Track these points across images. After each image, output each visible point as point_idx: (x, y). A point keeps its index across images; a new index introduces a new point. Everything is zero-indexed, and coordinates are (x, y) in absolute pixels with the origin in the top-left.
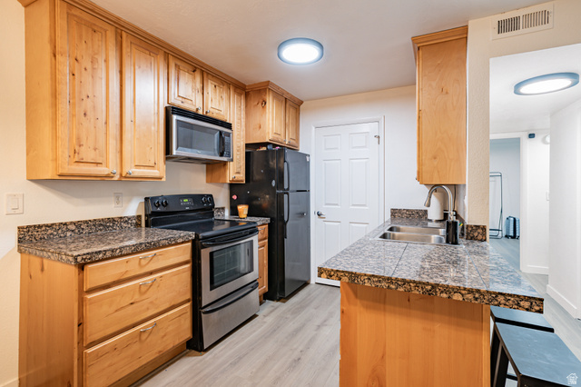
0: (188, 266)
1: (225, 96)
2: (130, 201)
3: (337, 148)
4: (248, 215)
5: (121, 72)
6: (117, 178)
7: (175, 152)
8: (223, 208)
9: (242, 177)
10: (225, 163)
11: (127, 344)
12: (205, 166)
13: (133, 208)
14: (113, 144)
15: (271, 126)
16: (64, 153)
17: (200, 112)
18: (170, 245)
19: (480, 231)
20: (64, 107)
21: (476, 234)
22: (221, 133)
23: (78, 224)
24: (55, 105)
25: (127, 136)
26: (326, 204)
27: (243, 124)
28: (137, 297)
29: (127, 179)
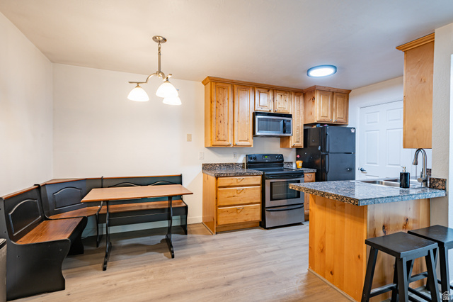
0: (259, 187)
1: (287, 99)
2: (240, 156)
3: (376, 122)
4: (303, 167)
5: (234, 102)
6: (232, 146)
7: (257, 133)
8: (292, 163)
9: (301, 144)
10: (289, 137)
11: (232, 211)
12: (279, 139)
13: (241, 159)
14: (230, 132)
15: (318, 113)
16: (214, 137)
17: (272, 112)
18: (250, 176)
19: (441, 182)
20: (214, 120)
21: (437, 185)
22: (284, 120)
23: (220, 165)
24: (211, 120)
25: (236, 128)
26: (368, 163)
27: (302, 113)
28: (236, 194)
29: (236, 146)
